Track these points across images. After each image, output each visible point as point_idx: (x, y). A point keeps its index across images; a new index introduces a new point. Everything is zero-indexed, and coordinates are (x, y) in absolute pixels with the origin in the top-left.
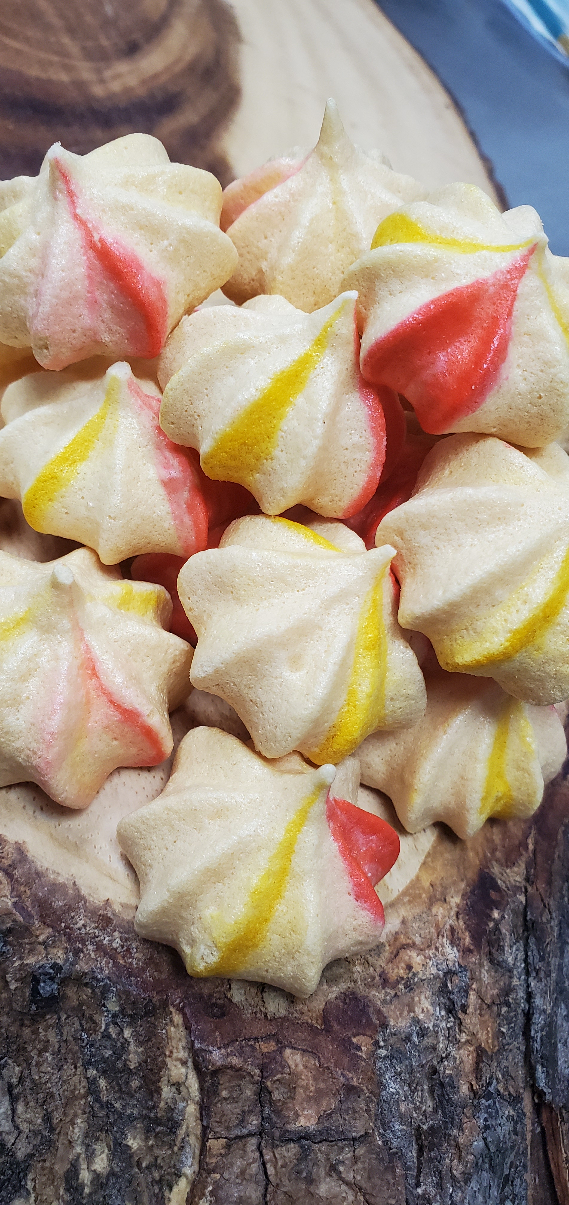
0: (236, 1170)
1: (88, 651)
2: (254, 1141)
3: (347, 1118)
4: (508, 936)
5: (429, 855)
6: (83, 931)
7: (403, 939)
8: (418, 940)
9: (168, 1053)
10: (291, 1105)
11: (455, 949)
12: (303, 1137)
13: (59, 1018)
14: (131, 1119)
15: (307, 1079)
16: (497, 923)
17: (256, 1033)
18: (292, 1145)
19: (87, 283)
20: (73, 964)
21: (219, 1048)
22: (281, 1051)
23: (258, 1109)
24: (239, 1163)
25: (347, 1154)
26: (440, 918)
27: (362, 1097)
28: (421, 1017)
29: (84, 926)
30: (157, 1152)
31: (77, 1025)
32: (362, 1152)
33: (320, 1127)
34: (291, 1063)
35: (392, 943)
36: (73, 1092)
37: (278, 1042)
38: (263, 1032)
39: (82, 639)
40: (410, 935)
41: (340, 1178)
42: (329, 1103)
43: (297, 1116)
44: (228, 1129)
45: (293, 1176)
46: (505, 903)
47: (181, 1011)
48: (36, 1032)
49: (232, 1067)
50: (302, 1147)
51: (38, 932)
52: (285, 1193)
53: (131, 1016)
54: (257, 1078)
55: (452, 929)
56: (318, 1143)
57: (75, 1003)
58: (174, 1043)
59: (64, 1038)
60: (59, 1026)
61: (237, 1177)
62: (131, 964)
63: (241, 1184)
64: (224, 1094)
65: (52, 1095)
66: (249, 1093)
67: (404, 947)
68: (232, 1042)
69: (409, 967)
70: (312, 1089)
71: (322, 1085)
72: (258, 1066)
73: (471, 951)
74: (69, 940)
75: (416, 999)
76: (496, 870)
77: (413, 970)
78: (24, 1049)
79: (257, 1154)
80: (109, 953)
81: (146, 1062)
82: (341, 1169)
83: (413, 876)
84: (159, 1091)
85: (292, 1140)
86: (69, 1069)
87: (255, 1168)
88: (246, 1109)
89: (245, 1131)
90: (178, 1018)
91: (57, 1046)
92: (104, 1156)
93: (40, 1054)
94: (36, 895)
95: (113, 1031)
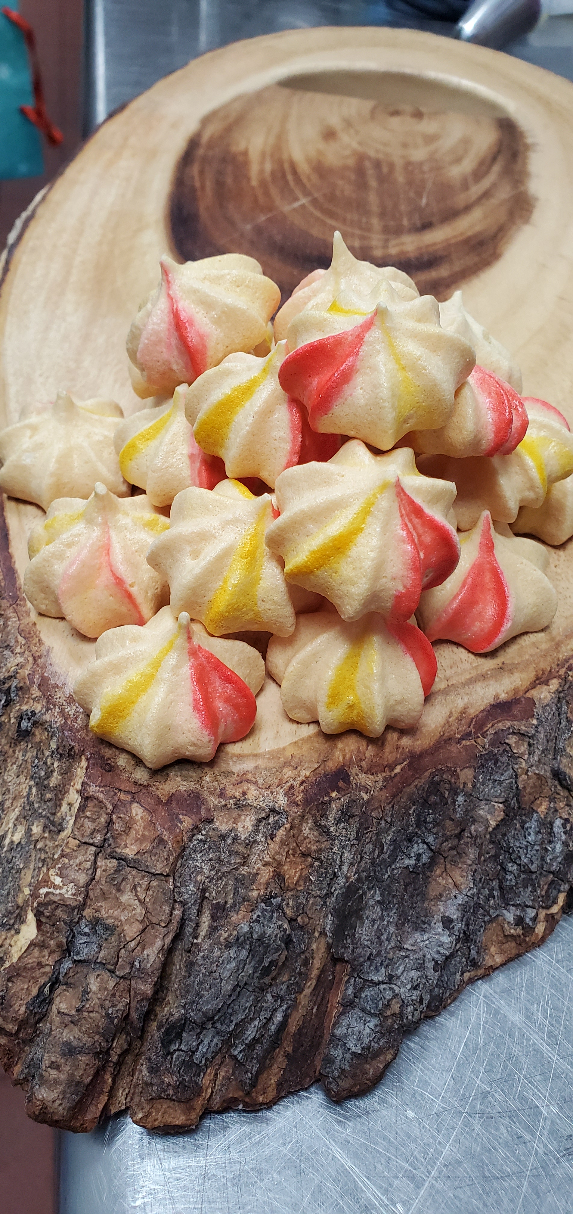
0: (78, 861)
1: (109, 539)
2: (94, 849)
3: (153, 858)
4: (335, 811)
5: (302, 739)
6: (58, 700)
7: (249, 776)
8: (260, 781)
9: (72, 784)
10: (125, 838)
11: (286, 798)
12: (122, 859)
13: (27, 746)
14: (40, 816)
15: (139, 826)
16: (332, 799)
17: (122, 788)
18: (115, 860)
19: (167, 333)
20: (42, 714)
21: (96, 786)
22: (131, 803)
23: (104, 832)
24: (81, 858)
25: (145, 882)
26: (286, 777)
27: (167, 849)
28: (240, 829)
29: (60, 698)
30: (48, 842)
31: (35, 753)
32: (155, 884)
33: (135, 857)
34: (134, 813)
35: (241, 775)
36: (20, 792)
37: (133, 798)
38: (127, 789)
39: (108, 532)
40: (257, 776)
41: (136, 895)
42: (146, 846)
43: (126, 847)
44: (83, 836)
45: (108, 880)
46: (347, 792)
47: (88, 760)
48: (14, 752)
49: (98, 799)
50: (119, 863)
51: (33, 692)
52: (101, 889)
53: (61, 755)
54: (109, 811)
55: (292, 787)
56: (131, 867)
57: (38, 740)
58: (77, 778)
59: (26, 759)
60: (25, 752)
61: (77, 866)
62: (74, 726)
63: (78, 871)
64: (88, 814)
65: (9, 790)
66: (103, 820)
67: (248, 781)
68: (104, 786)
69: (244, 794)
70: (141, 833)
71: (146, 833)
72: (112, 804)
73: (298, 805)
74: (48, 702)
75: (243, 817)
76: (354, 770)
77: (246, 796)
78: (6, 761)
79: (93, 858)
80: (66, 717)
81: (59, 785)
82: (139, 889)
83: (282, 745)
84: (60, 805)
85: (115, 858)
86: (22, 779)
87: (88, 865)
88: (97, 828)
89: (91, 841)
90: (84, 764)
91: (21, 762)
92: (21, 834)
93: (11, 766)
94: (43, 674)
95: (49, 761)
